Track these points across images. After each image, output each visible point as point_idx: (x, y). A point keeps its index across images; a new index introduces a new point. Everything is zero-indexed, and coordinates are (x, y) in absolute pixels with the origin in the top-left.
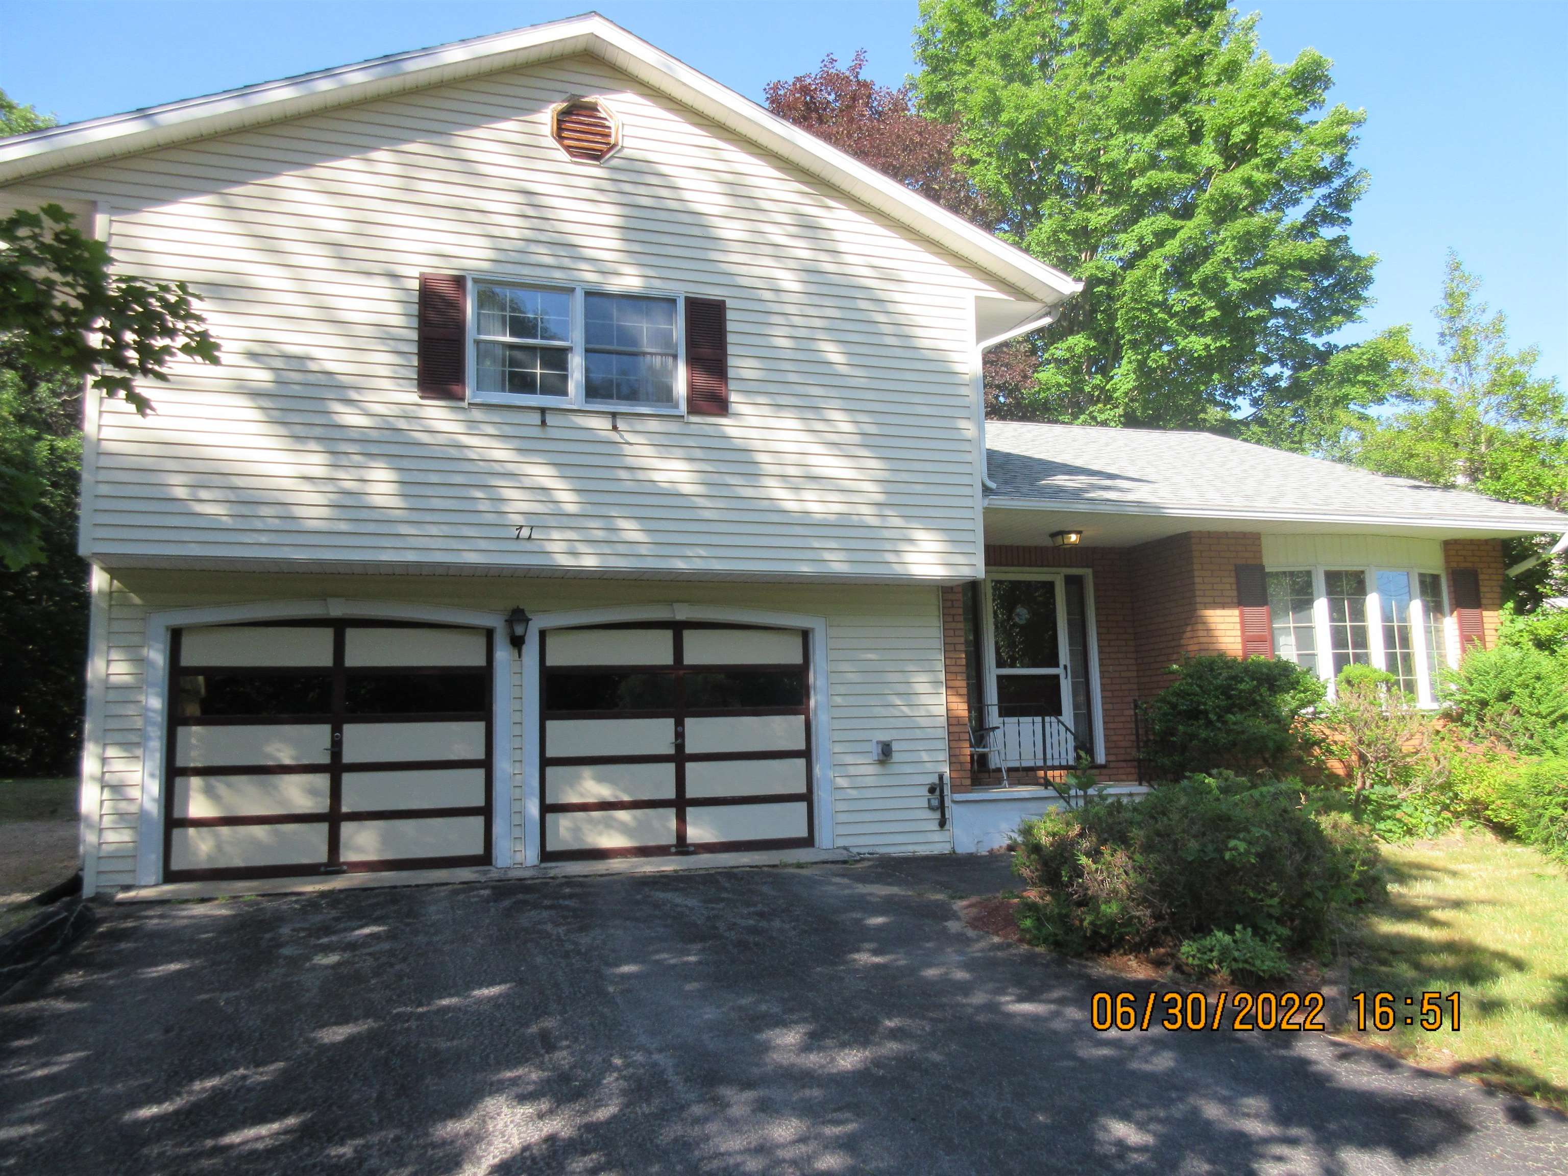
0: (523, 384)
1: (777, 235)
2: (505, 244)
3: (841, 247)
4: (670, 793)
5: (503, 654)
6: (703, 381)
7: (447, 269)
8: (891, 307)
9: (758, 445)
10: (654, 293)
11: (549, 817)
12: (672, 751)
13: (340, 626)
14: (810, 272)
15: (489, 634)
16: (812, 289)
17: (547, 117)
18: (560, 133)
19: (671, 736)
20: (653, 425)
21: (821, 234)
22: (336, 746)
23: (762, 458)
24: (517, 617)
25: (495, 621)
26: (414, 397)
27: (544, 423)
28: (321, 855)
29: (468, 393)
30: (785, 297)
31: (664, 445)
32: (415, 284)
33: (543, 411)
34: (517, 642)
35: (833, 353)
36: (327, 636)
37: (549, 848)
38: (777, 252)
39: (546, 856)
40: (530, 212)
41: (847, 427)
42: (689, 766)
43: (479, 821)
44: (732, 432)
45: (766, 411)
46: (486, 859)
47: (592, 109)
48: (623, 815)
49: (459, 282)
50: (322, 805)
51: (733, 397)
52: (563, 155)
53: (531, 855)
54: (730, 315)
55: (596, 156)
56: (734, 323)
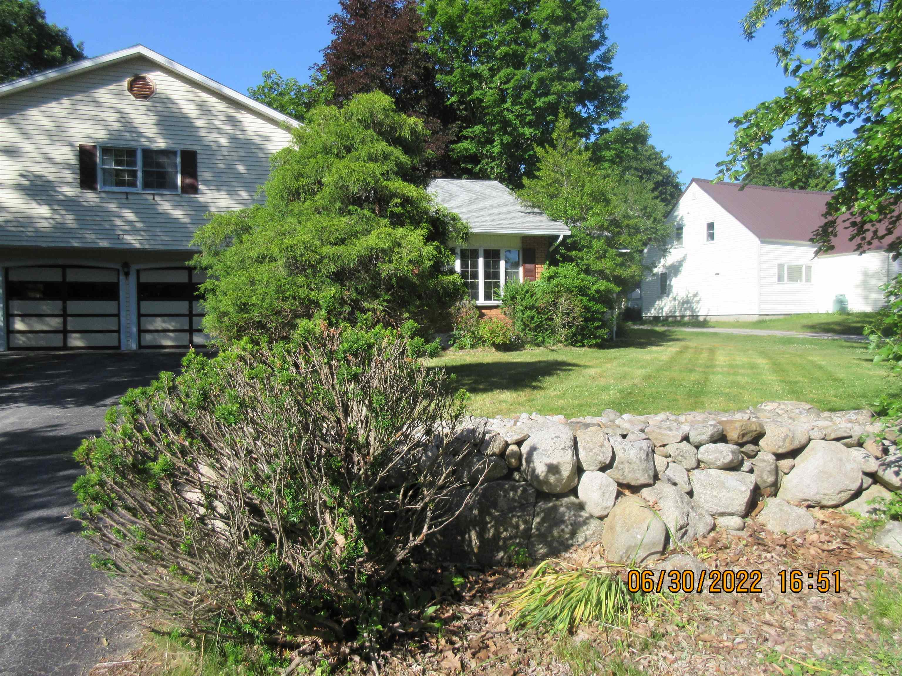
0: (120, 183)
1: (219, 124)
2: (114, 133)
3: (246, 129)
4: (187, 327)
5: (122, 278)
6: (188, 180)
7: (90, 143)
8: (266, 151)
9: (212, 205)
10: (170, 149)
11: (142, 334)
12: (187, 313)
13: (64, 268)
14: (232, 138)
15: (118, 270)
16: (234, 145)
17: (125, 83)
18: (130, 89)
19: (187, 307)
20: (169, 198)
21: (238, 124)
22: (64, 309)
23: (212, 209)
24: (126, 265)
25: (118, 266)
26: (79, 190)
27: (127, 198)
28: (61, 344)
29: (98, 187)
30: (223, 149)
31: (176, 205)
32: (78, 148)
33: (127, 194)
34: (127, 274)
35: (242, 169)
36: (60, 270)
37: (143, 344)
38: (219, 131)
39: (140, 346)
40: (123, 120)
41: (247, 197)
42: (194, 318)
43: (116, 335)
44: (201, 200)
45: (215, 192)
46: (119, 347)
47: (144, 78)
48: (171, 334)
49: (94, 147)
50: (60, 327)
51: (200, 187)
52: (132, 97)
53: (134, 346)
54: (199, 156)
55: (145, 97)
56: (200, 159)
